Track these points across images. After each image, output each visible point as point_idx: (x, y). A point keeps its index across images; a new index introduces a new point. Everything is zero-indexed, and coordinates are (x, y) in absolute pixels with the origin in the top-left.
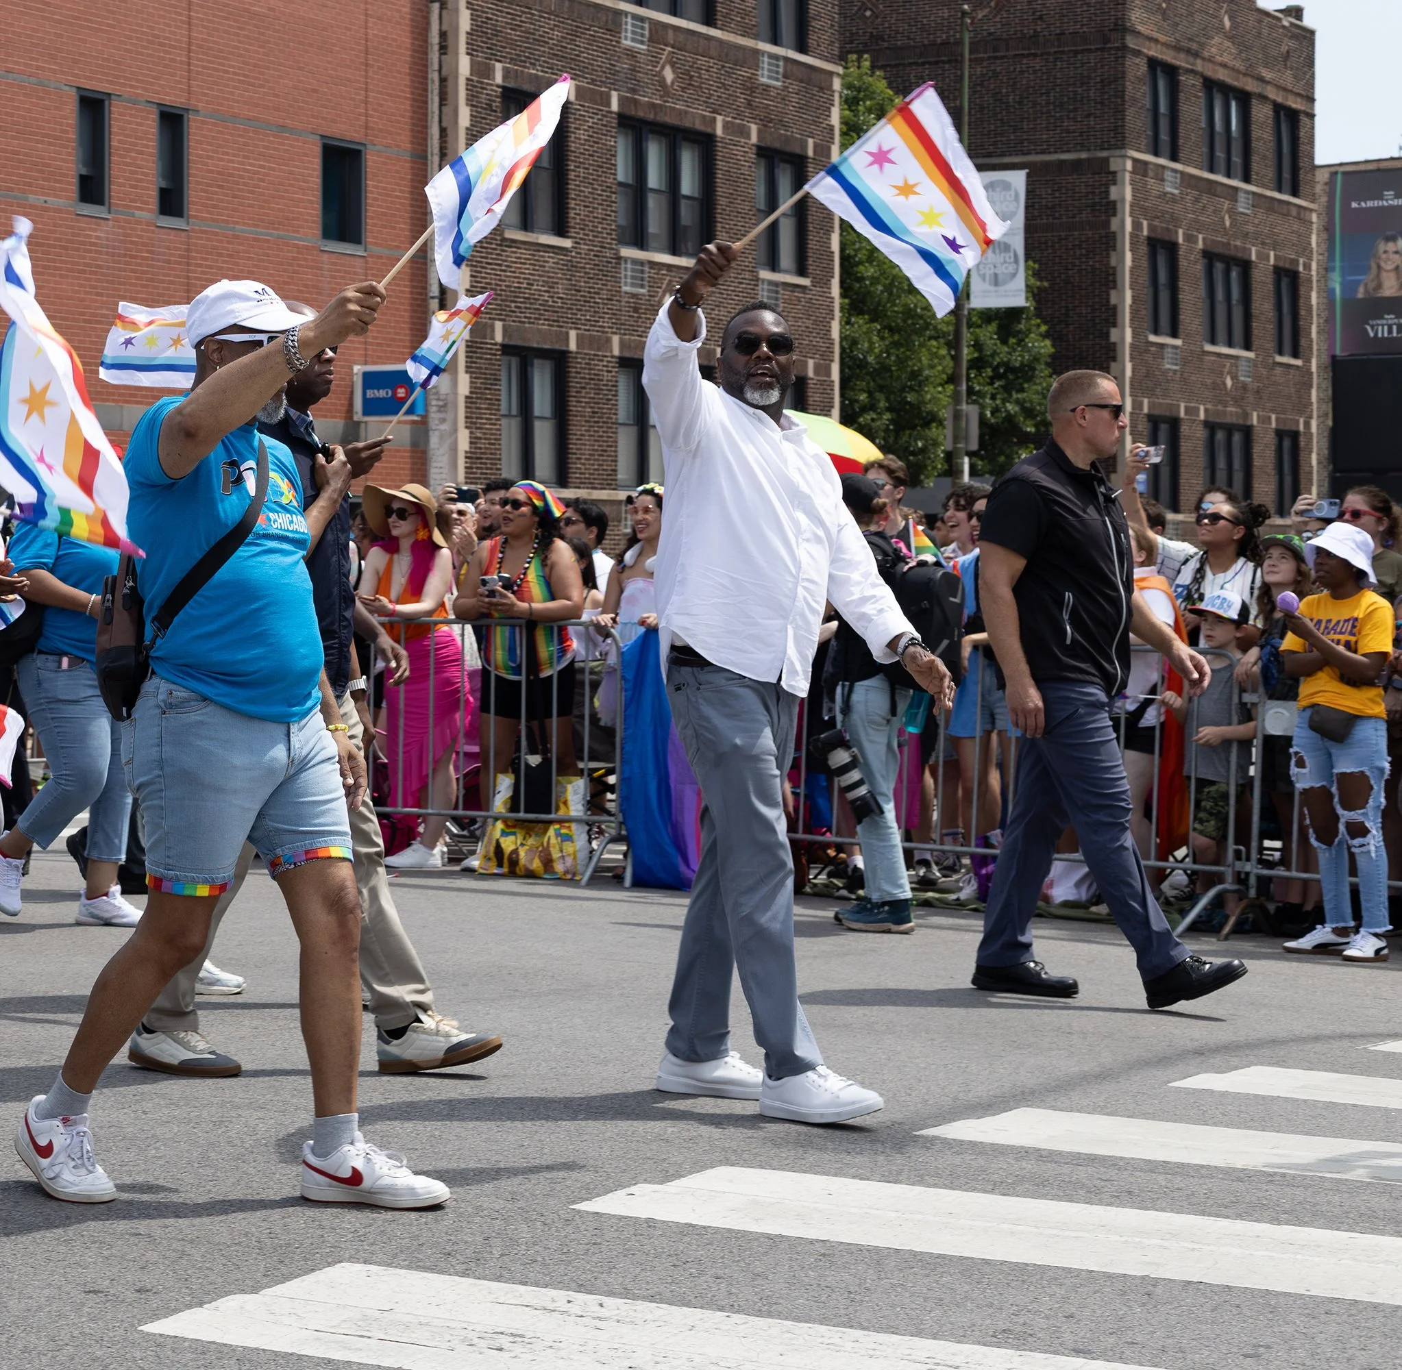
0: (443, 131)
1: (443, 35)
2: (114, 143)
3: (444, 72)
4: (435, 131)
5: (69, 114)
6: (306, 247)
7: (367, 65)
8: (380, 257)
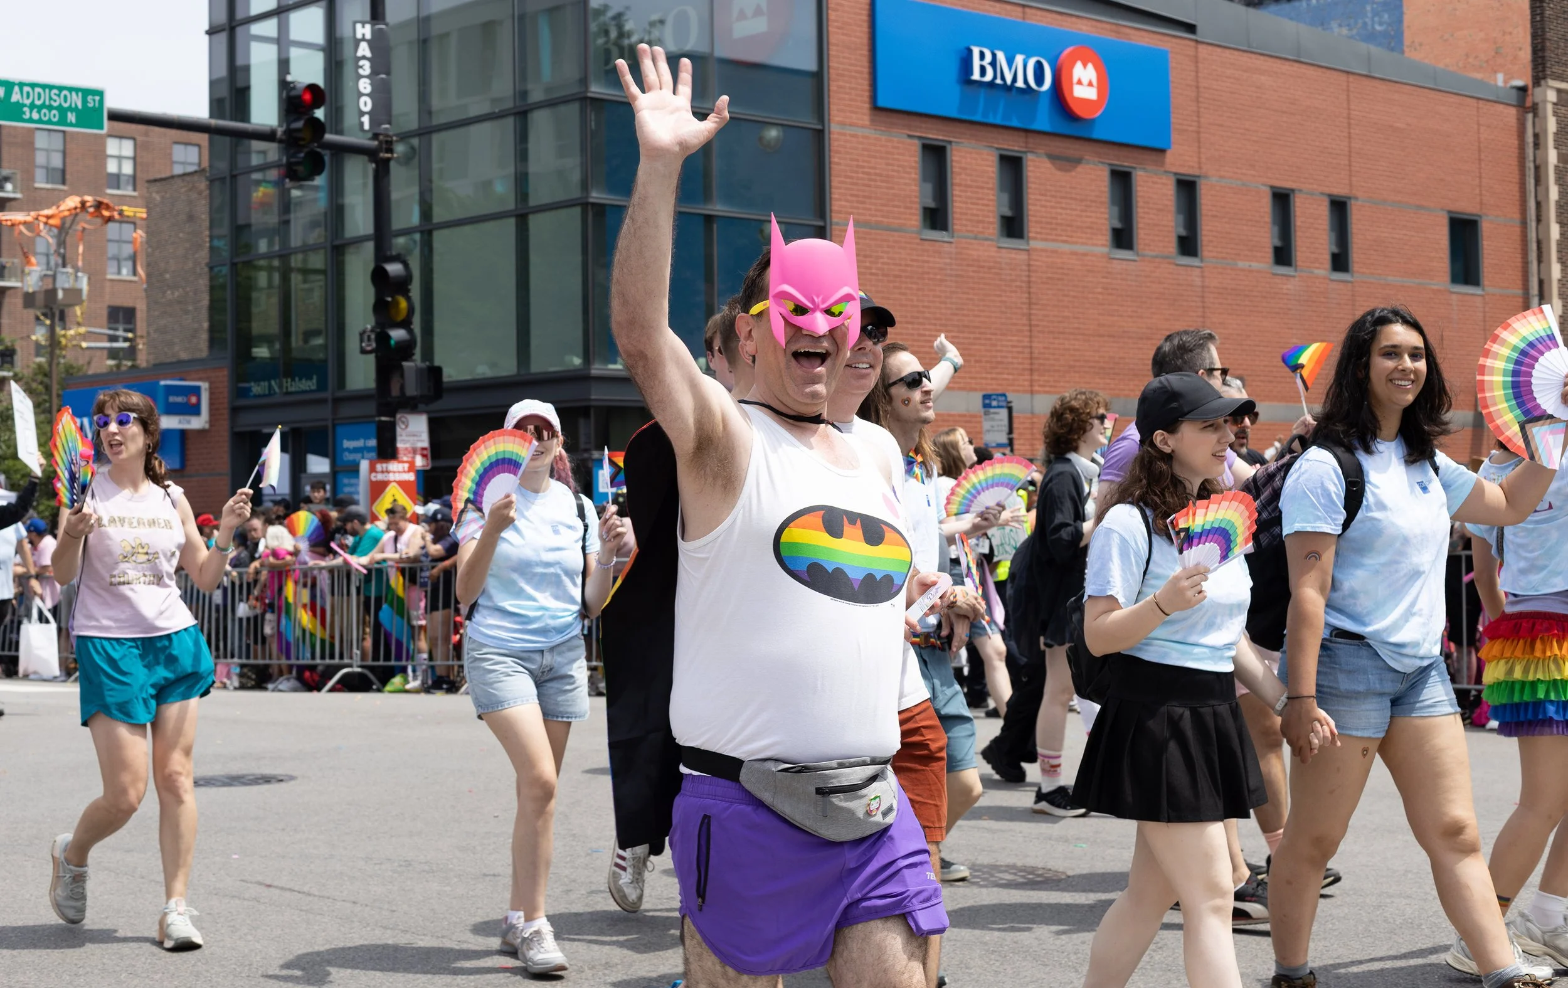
0: (1538, 204)
1: (1536, 136)
2: (1298, 223)
3: (1538, 162)
4: (1532, 204)
5: (1265, 206)
6: (1439, 291)
7: (1480, 160)
8: (1494, 295)
